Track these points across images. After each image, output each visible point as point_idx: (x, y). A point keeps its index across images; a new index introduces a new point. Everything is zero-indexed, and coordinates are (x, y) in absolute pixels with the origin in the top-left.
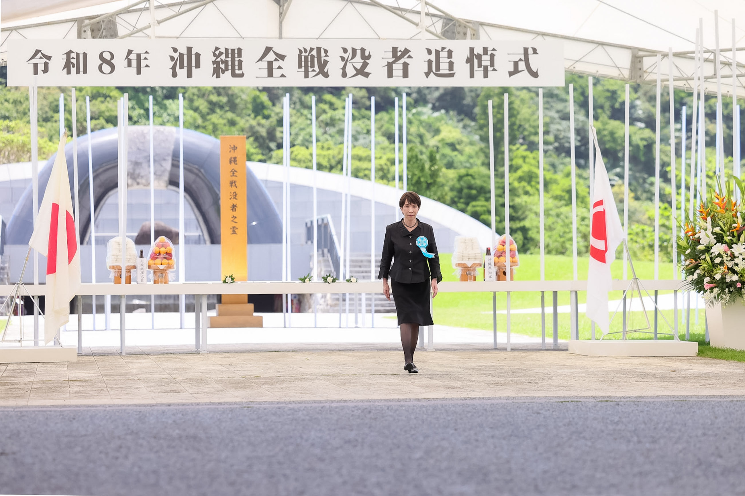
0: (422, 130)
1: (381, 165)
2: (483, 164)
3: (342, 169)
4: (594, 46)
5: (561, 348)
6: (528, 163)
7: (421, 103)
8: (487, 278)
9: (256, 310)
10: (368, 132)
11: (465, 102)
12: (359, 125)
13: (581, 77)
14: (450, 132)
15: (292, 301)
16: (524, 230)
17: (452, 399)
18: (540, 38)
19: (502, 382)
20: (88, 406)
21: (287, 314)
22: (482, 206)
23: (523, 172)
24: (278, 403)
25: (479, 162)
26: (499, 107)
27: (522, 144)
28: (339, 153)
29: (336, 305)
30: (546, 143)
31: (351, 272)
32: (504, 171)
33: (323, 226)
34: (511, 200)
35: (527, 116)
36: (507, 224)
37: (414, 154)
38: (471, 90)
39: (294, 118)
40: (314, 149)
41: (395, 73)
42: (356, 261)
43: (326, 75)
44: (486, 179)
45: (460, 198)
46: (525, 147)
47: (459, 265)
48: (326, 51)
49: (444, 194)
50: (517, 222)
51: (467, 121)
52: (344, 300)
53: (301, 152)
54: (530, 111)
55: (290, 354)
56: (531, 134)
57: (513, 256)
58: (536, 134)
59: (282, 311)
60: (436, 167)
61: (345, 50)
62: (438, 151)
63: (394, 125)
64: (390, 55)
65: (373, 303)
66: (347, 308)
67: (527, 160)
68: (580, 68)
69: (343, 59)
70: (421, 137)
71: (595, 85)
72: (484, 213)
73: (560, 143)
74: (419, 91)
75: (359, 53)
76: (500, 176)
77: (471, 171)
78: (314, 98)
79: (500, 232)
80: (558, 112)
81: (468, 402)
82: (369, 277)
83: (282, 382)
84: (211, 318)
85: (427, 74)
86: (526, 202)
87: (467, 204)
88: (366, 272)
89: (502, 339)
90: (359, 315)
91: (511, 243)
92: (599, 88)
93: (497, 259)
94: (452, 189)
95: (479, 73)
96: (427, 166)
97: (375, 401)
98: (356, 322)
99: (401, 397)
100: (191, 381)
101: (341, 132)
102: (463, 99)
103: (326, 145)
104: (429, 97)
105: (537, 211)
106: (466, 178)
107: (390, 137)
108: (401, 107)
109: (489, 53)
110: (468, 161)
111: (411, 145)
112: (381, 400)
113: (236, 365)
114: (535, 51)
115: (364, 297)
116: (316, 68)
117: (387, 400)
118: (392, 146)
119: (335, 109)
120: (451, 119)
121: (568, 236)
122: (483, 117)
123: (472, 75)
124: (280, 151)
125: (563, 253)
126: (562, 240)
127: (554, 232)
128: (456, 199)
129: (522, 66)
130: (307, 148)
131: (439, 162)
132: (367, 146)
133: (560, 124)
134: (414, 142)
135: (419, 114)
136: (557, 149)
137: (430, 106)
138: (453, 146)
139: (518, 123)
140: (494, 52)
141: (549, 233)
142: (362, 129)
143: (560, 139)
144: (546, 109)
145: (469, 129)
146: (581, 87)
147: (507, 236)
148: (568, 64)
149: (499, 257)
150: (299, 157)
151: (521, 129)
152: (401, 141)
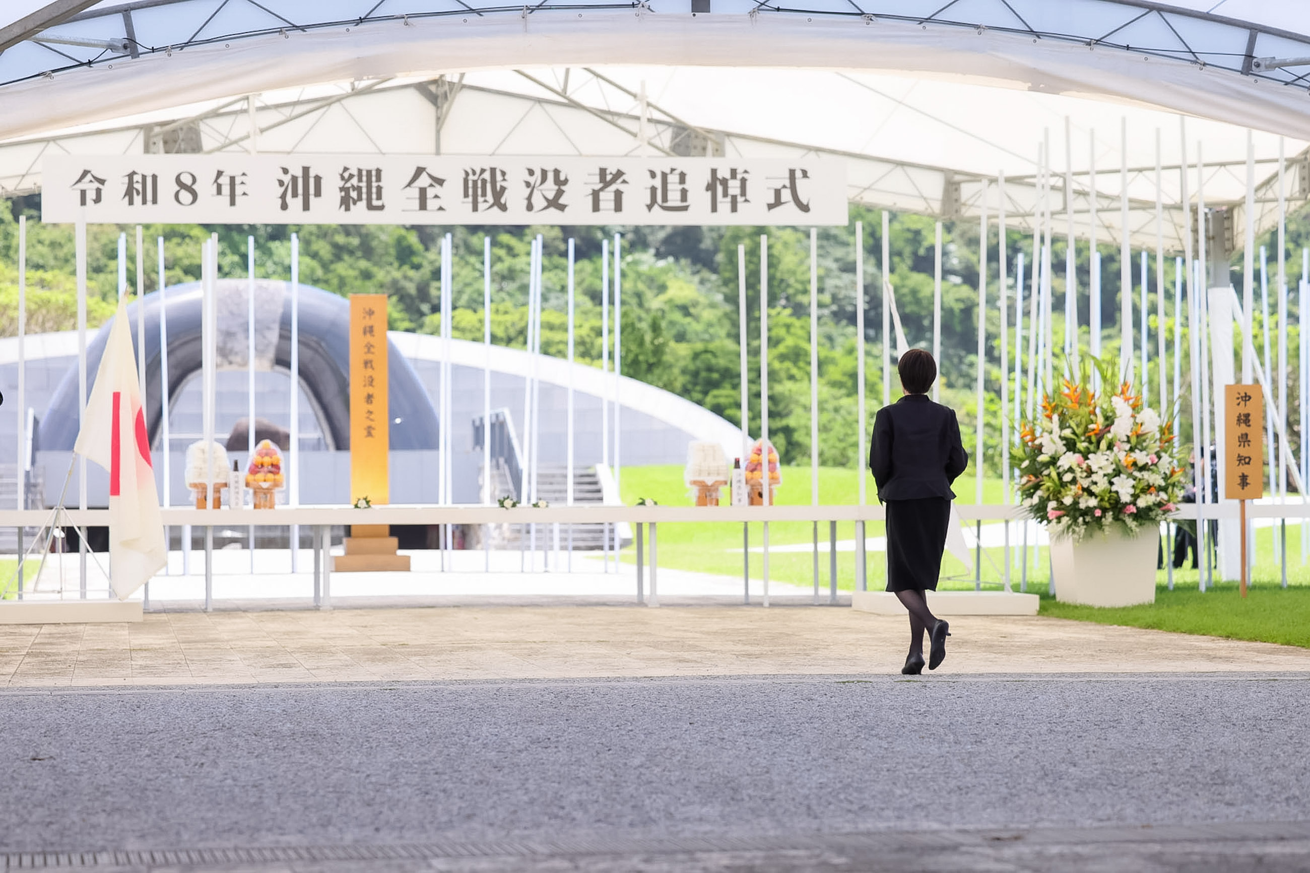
0: (641, 286)
1: (581, 337)
2: (729, 335)
3: (525, 343)
4: (889, 167)
5: (842, 602)
6: (794, 335)
7: (639, 247)
8: (735, 501)
9: (402, 546)
10: (563, 289)
11: (703, 246)
12: (549, 279)
13: (869, 210)
14: (681, 289)
15: (453, 533)
16: (788, 431)
17: (685, 678)
18: (812, 155)
19: (757, 652)
20: (159, 688)
21: (445, 552)
22: (727, 396)
23: (787, 347)
24: (434, 683)
25: (723, 332)
26: (753, 253)
27: (784, 307)
28: (521, 319)
29: (516, 539)
30: (820, 305)
31: (538, 491)
32: (759, 347)
33: (497, 424)
34: (770, 388)
35: (792, 266)
36: (765, 422)
37: (629, 321)
38: (712, 229)
39: (457, 269)
40: (487, 313)
41: (602, 205)
42: (546, 476)
43: (504, 208)
44: (734, 358)
45: (695, 384)
46: (788, 311)
47: (695, 483)
48: (503, 174)
49: (672, 378)
50: (778, 419)
51: (706, 274)
52: (528, 532)
53: (467, 317)
54: (796, 259)
55: (451, 610)
56: (798, 292)
57: (772, 469)
58: (805, 292)
59: (437, 548)
60: (661, 340)
61: (531, 172)
62: (663, 317)
63: (602, 279)
64: (597, 179)
65: (571, 536)
66: (533, 543)
67: (792, 330)
68: (869, 198)
69: (528, 184)
70: (639, 296)
71: (890, 221)
72: (730, 406)
73: (839, 306)
74: (637, 230)
75: (551, 176)
76: (754, 352)
77: (711, 346)
78: (487, 241)
79: (754, 434)
80: (837, 260)
81: (709, 682)
82: (565, 499)
83: (440, 652)
84: (336, 558)
85: (650, 207)
86: (790, 391)
87: (706, 393)
88: (560, 491)
89: (756, 590)
90: (550, 553)
91: (770, 452)
92: (897, 226)
93: (749, 474)
94: (684, 372)
95: (724, 205)
96: (648, 338)
97: (574, 680)
98: (546, 565)
99: (611, 674)
100: (307, 650)
101: (524, 289)
102: (700, 241)
103: (502, 308)
104: (650, 238)
105: (807, 403)
106: (704, 356)
107: (595, 296)
108: (612, 254)
109: (739, 176)
110: (706, 331)
111: (625, 308)
112: (582, 680)
113: (372, 626)
114: (805, 174)
115: (556, 528)
116: (490, 198)
117: (591, 680)
118: (598, 309)
119: (515, 256)
120: (682, 270)
121: (852, 440)
122: (729, 267)
123: (714, 209)
124: (435, 317)
125: (843, 465)
126: (843, 445)
127: (832, 434)
128: (690, 387)
129: (786, 195)
130: (475, 311)
131: (665, 333)
132: (563, 309)
133: (839, 277)
134: (629, 304)
135: (636, 263)
136: (835, 314)
137: (652, 251)
138: (685, 310)
139: (778, 275)
140: (746, 176)
141: (824, 436)
142: (554, 284)
143: (840, 300)
144: (819, 256)
145: (709, 285)
146: (870, 224)
147: (764, 441)
148: (852, 193)
149: (753, 471)
150: (463, 324)
151: (783, 285)
152: (611, 302)
